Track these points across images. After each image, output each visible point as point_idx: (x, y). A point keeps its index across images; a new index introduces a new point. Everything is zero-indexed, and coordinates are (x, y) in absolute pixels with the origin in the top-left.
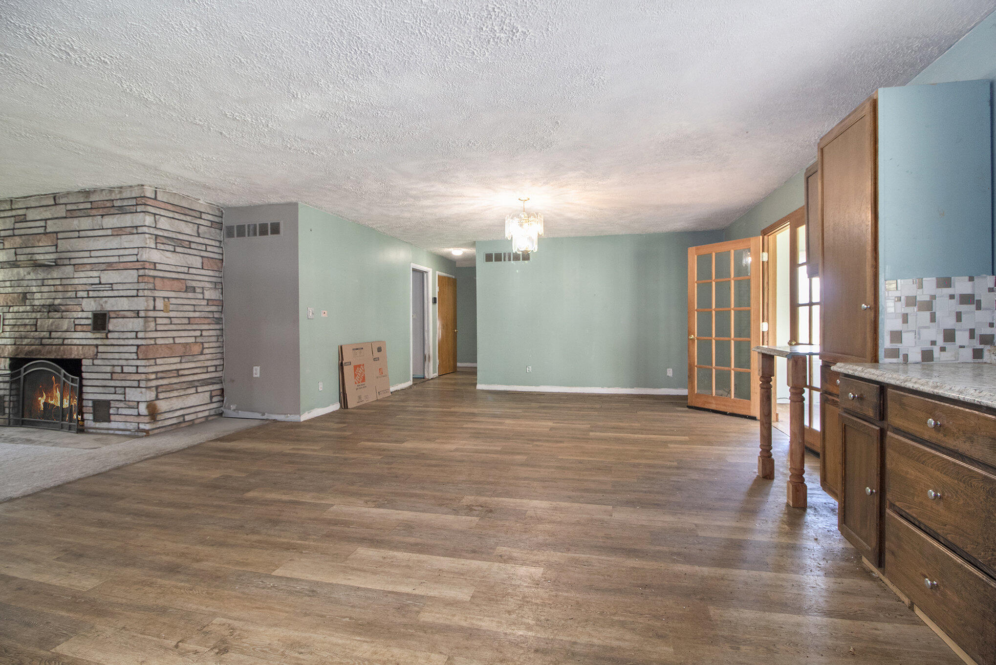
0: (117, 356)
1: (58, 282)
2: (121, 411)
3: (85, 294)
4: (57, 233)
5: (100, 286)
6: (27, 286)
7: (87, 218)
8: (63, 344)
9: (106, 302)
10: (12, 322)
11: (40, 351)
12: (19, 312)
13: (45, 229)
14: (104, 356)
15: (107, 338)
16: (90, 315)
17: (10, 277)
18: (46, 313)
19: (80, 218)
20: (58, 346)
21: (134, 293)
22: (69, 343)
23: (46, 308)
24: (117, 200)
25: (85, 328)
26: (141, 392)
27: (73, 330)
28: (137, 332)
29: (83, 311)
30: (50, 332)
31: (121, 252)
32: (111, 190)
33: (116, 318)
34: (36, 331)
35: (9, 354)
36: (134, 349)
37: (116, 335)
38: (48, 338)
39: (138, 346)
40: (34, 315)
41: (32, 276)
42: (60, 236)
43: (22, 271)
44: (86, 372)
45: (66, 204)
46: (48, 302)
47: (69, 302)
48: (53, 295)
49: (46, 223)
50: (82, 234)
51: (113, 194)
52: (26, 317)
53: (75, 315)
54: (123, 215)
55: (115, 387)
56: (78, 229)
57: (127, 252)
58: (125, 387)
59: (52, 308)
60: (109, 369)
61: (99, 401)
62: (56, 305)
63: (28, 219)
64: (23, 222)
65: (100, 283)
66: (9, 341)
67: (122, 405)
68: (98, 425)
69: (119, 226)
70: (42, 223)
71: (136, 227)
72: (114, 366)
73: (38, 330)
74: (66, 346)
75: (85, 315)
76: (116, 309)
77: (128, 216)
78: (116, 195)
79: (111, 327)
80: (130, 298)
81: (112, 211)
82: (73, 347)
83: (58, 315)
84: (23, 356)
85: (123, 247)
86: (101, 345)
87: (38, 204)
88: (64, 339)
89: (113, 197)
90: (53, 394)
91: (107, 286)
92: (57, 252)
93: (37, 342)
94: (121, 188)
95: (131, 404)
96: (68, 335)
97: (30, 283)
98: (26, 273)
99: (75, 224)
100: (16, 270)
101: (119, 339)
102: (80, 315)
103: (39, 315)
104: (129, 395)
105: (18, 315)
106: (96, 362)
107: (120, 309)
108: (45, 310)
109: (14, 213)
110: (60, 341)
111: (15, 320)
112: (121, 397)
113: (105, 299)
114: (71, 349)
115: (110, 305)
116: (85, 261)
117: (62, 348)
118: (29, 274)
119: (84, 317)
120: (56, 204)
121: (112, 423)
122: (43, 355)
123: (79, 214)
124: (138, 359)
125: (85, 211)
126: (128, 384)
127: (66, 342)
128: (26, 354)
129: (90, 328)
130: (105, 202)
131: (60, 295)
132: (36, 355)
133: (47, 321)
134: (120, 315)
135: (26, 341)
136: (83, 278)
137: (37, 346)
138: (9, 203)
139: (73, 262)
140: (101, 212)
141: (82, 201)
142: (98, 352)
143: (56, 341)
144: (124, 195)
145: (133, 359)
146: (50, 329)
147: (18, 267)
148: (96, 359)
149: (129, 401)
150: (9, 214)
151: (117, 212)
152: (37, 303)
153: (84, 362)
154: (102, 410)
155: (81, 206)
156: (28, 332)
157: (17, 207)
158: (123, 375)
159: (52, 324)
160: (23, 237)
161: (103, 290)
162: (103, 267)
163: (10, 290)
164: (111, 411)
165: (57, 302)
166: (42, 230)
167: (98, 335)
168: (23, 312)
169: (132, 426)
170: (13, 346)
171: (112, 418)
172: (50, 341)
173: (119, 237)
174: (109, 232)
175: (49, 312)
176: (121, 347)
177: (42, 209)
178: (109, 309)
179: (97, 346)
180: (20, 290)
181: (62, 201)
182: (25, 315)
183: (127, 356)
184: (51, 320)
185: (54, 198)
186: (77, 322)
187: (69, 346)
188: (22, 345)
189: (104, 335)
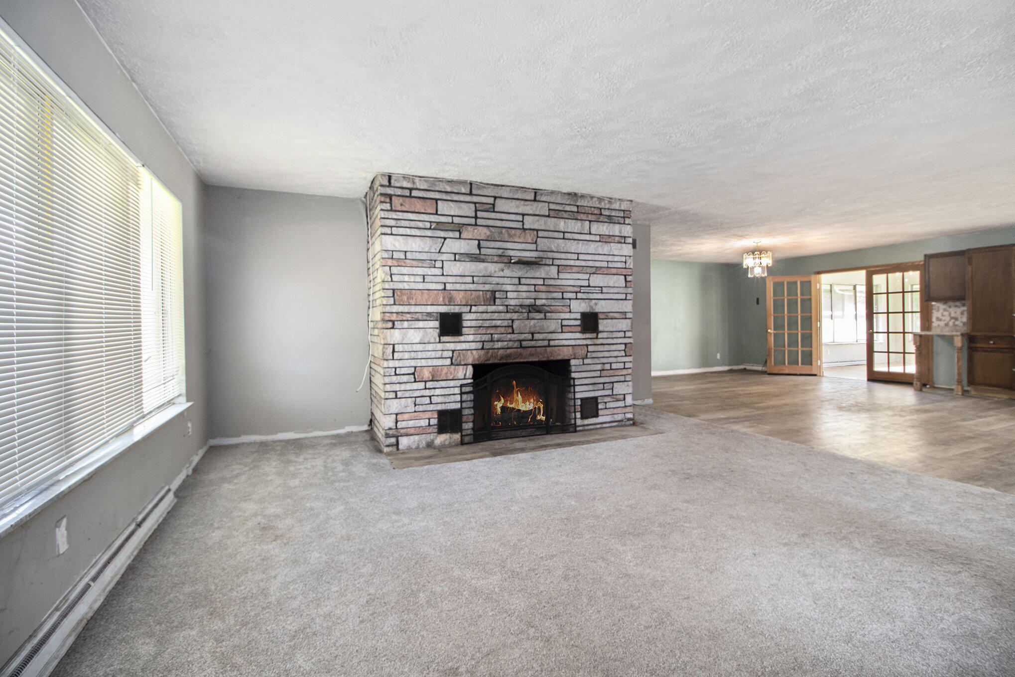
0: (607, 354)
1: (541, 282)
2: (608, 405)
3: (573, 295)
4: (537, 230)
5: (589, 288)
6: (498, 284)
7: (574, 221)
8: (549, 346)
9: (596, 304)
10: (474, 323)
11: (521, 354)
12: (487, 312)
13: (523, 225)
14: (594, 355)
15: (597, 338)
16: (578, 316)
17: (474, 272)
18: (526, 314)
19: (567, 220)
20: (544, 348)
21: (623, 296)
22: (556, 344)
23: (525, 309)
24: (605, 209)
25: (573, 329)
26: (628, 385)
27: (560, 330)
28: (625, 332)
29: (570, 312)
30: (533, 334)
31: (610, 258)
32: (600, 199)
33: (606, 319)
34: (513, 333)
35: (474, 360)
36: (623, 347)
37: (605, 335)
38: (530, 340)
39: (626, 344)
40: (508, 316)
41: (507, 273)
42: (541, 234)
43: (492, 268)
44: (575, 372)
45: (549, 203)
46: (528, 302)
47: (553, 302)
48: (533, 295)
49: (523, 218)
50: (567, 236)
51: (603, 203)
52: (498, 318)
53: (563, 316)
54: (612, 224)
55: (604, 383)
56: (563, 230)
57: (616, 259)
58: (613, 383)
59: (533, 308)
60: (599, 367)
61: (587, 399)
62: (537, 306)
63: (496, 210)
64: (487, 211)
65: (589, 286)
66: (473, 346)
67: (609, 399)
68: (586, 422)
69: (607, 234)
70: (520, 218)
71: (625, 237)
72: (604, 364)
73: (515, 332)
74: (553, 348)
75: (573, 316)
76: (605, 311)
77: (617, 227)
78: (605, 204)
79: (601, 328)
80: (620, 301)
81: (602, 219)
82: (560, 348)
83: (542, 316)
84: (496, 361)
85: (611, 254)
86: (591, 345)
87: (511, 196)
88: (549, 340)
89: (602, 205)
90: (513, 398)
91: (597, 289)
92: (537, 250)
93: (516, 344)
94: (611, 198)
95: (618, 397)
96: (554, 336)
97: (501, 281)
98: (497, 270)
99: (562, 225)
100: (482, 265)
101: (608, 338)
102: (567, 316)
103: (515, 316)
104: (617, 390)
105: (485, 316)
106: (586, 361)
107: (609, 311)
108: (524, 311)
109: (475, 199)
110: (546, 343)
111: (481, 321)
112: (609, 392)
113: (594, 301)
114: (559, 350)
115: (601, 307)
116: (572, 263)
117: (549, 349)
118: (503, 271)
119: (572, 317)
120: (535, 200)
121: (600, 417)
122: (525, 358)
123: (566, 215)
124: (626, 356)
125: (570, 213)
126: (616, 378)
127: (552, 343)
128: (501, 358)
129: (579, 329)
130: (593, 209)
131: (543, 295)
132: (515, 359)
133: (527, 322)
134: (608, 316)
135: (499, 345)
136: (569, 280)
137: (515, 350)
138: (469, 185)
139: (557, 262)
140: (590, 217)
141: (568, 203)
142: (588, 352)
143: (540, 343)
144: (613, 207)
145: (622, 356)
146: (532, 330)
147: (483, 261)
148: (587, 358)
149: (616, 395)
150: (468, 198)
151: (606, 220)
152: (512, 302)
153: (573, 362)
154: (591, 407)
155: (568, 208)
156: (502, 334)
157: (480, 192)
158: (612, 371)
159: (535, 326)
160: (491, 228)
161: (593, 293)
162: (593, 270)
163: (472, 287)
164: (600, 406)
165: (539, 302)
166: (519, 225)
167: (588, 335)
168: (492, 312)
169: (619, 417)
170: (480, 351)
171: (601, 412)
172: (533, 343)
173: (609, 244)
174: (598, 238)
175: (530, 312)
176: (611, 346)
177: (518, 202)
178: (599, 311)
179: (587, 345)
180: (487, 287)
181: (544, 198)
182: (496, 316)
183: (616, 354)
184: (533, 322)
185: (535, 193)
186: (565, 323)
187: (556, 348)
188: (494, 349)
189: (594, 335)
